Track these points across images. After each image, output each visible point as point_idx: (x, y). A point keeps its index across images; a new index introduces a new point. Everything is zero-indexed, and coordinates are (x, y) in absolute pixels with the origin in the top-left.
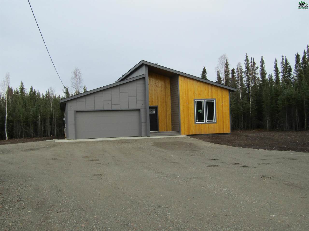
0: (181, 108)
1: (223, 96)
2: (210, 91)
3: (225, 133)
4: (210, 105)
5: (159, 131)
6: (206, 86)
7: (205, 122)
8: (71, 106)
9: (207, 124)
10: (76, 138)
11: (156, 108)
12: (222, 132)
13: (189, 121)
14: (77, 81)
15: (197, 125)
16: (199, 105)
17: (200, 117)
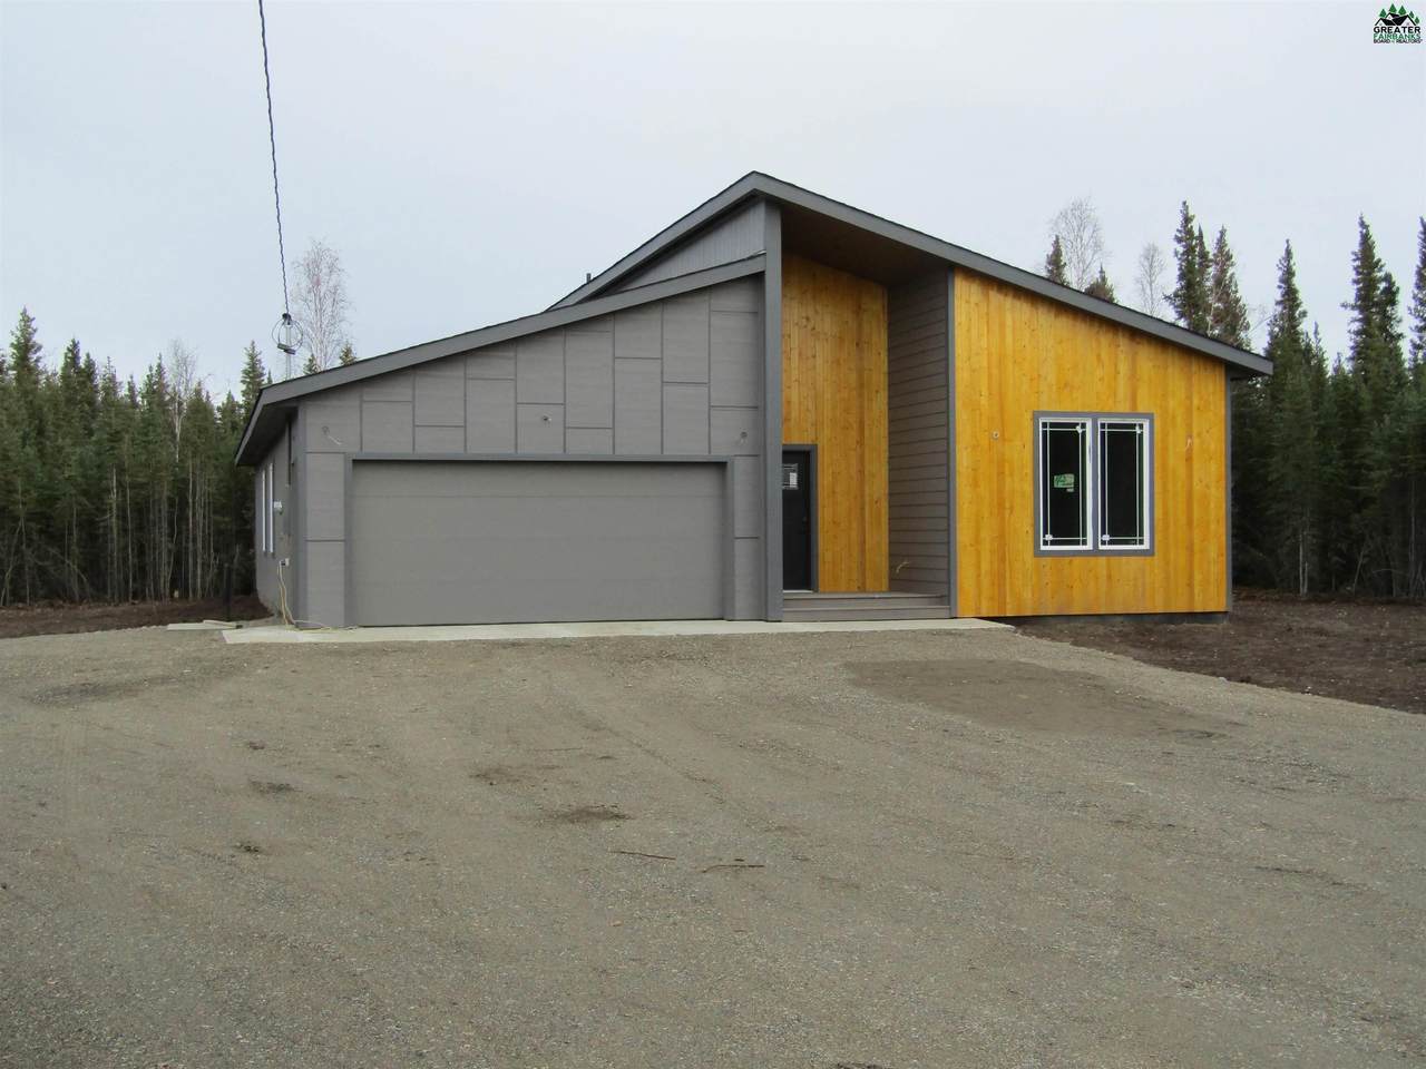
0: (963, 459)
1: (1196, 402)
2: (1123, 368)
3: (1198, 609)
4: (1122, 447)
5: (816, 591)
6: (1105, 341)
7: (1089, 546)
8: (326, 430)
9: (1102, 560)
10: (352, 620)
11: (801, 458)
12: (1180, 606)
13: (1001, 538)
14: (320, 311)
15: (1048, 561)
16: (1062, 448)
17: (1063, 518)
